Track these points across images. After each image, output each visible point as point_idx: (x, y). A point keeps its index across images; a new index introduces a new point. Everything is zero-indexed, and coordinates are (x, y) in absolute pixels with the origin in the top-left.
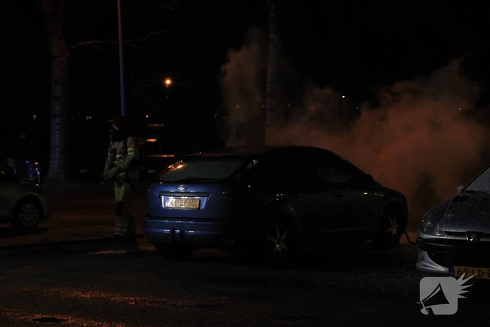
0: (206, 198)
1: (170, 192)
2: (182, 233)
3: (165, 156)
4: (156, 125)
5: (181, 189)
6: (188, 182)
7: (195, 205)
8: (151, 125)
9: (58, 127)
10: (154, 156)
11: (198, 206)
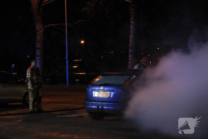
0: (113, 92)
1: (96, 90)
2: (102, 108)
3: (82, 74)
4: (77, 60)
5: (102, 88)
6: (105, 85)
7: (108, 96)
8: (74, 60)
9: (39, 61)
10: (76, 73)
11: (109, 96)
